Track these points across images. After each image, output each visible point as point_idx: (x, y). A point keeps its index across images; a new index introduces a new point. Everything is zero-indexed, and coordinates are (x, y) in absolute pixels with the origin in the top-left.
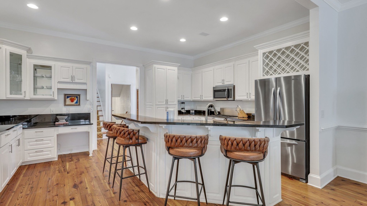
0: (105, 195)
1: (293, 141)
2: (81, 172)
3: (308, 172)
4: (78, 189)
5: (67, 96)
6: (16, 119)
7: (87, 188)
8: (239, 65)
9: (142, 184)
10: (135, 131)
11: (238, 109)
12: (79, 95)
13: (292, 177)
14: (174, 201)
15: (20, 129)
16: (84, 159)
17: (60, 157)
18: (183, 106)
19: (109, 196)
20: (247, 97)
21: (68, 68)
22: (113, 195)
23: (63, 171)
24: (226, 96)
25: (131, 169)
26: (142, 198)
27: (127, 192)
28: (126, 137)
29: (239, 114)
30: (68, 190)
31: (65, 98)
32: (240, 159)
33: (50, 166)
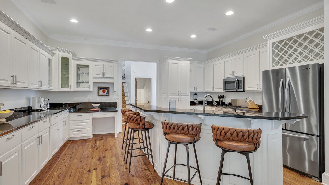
0: (119, 169)
1: (303, 136)
2: (106, 149)
3: (322, 170)
4: (101, 162)
5: (100, 88)
6: (67, 105)
7: (107, 162)
8: (249, 57)
9: (150, 164)
10: (141, 118)
11: (248, 101)
12: (109, 87)
13: (303, 174)
14: (173, 181)
15: (66, 113)
16: (111, 139)
17: (95, 136)
18: (195, 97)
19: (122, 170)
20: (257, 89)
21: (100, 66)
22: (125, 170)
23: (94, 147)
24: (236, 87)
25: (143, 150)
26: (147, 175)
27: (136, 169)
28: (135, 122)
29: (249, 105)
30: (94, 162)
31: (98, 89)
32: (229, 148)
33: (86, 142)
